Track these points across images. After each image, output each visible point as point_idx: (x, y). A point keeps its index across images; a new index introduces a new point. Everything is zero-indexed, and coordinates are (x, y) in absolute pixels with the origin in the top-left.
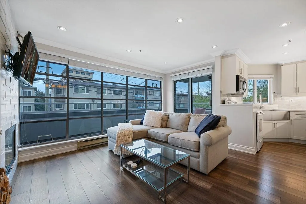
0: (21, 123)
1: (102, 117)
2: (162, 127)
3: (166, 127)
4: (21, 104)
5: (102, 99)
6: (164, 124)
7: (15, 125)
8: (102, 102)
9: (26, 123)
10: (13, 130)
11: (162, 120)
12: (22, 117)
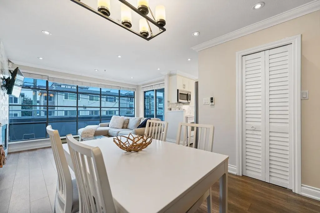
0: (10, 124)
1: (77, 121)
2: (123, 128)
3: (127, 128)
4: (11, 110)
5: (77, 107)
6: (125, 126)
7: (7, 125)
8: (77, 109)
9: (14, 124)
10: (5, 128)
11: (124, 123)
12: (11, 121)
